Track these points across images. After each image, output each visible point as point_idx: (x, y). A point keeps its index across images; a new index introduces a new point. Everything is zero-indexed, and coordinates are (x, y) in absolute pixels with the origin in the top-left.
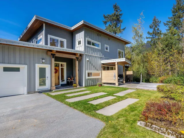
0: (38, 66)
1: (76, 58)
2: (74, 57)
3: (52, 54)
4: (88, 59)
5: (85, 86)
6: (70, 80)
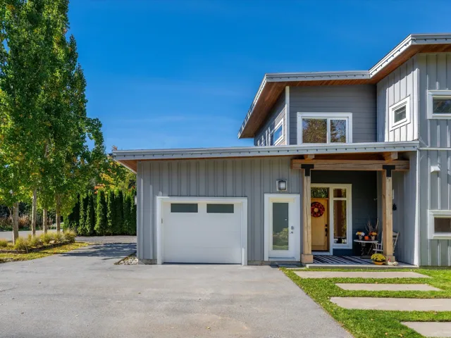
0: (270, 200)
1: (384, 167)
2: (375, 166)
3: (303, 166)
6: (363, 239)
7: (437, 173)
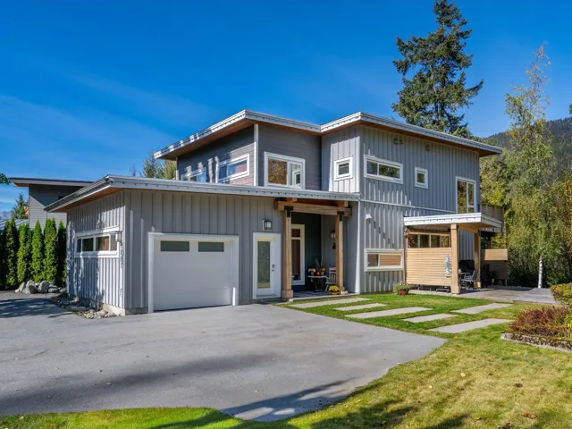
1: (338, 212)
2: (332, 211)
3: (286, 208)
4: (368, 216)
5: (362, 293)
7: (369, 220)
